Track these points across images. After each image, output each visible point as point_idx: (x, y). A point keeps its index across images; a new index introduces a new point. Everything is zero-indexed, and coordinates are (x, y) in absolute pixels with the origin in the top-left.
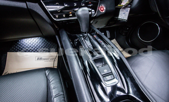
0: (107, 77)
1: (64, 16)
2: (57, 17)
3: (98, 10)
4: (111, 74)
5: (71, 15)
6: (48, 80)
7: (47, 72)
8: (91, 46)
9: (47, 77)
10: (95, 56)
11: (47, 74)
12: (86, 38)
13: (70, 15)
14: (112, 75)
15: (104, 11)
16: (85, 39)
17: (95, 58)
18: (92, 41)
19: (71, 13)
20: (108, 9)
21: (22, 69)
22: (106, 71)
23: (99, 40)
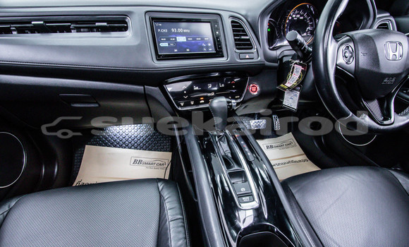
0: (244, 198)
1: (192, 103)
2: (182, 105)
3: (247, 90)
4: (250, 194)
5: (203, 101)
6: (161, 196)
7: (161, 186)
8: (229, 151)
9: (160, 192)
10: (232, 167)
11: (160, 188)
12: (223, 139)
13: (201, 102)
14: (251, 197)
15: (256, 93)
16: (220, 140)
17: (231, 170)
18: (230, 143)
19: (202, 98)
20: (265, 89)
21: (105, 178)
22: (243, 190)
23: (242, 142)
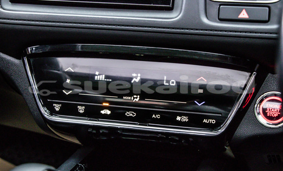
1: (81, 109)
2: (57, 109)
5: (109, 112)
13: (103, 112)
19: (107, 104)
